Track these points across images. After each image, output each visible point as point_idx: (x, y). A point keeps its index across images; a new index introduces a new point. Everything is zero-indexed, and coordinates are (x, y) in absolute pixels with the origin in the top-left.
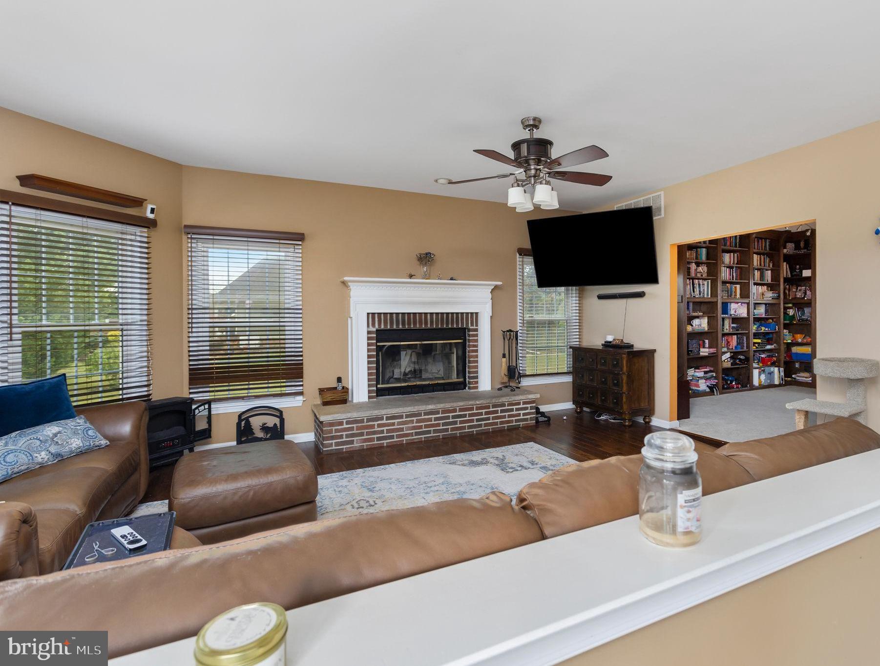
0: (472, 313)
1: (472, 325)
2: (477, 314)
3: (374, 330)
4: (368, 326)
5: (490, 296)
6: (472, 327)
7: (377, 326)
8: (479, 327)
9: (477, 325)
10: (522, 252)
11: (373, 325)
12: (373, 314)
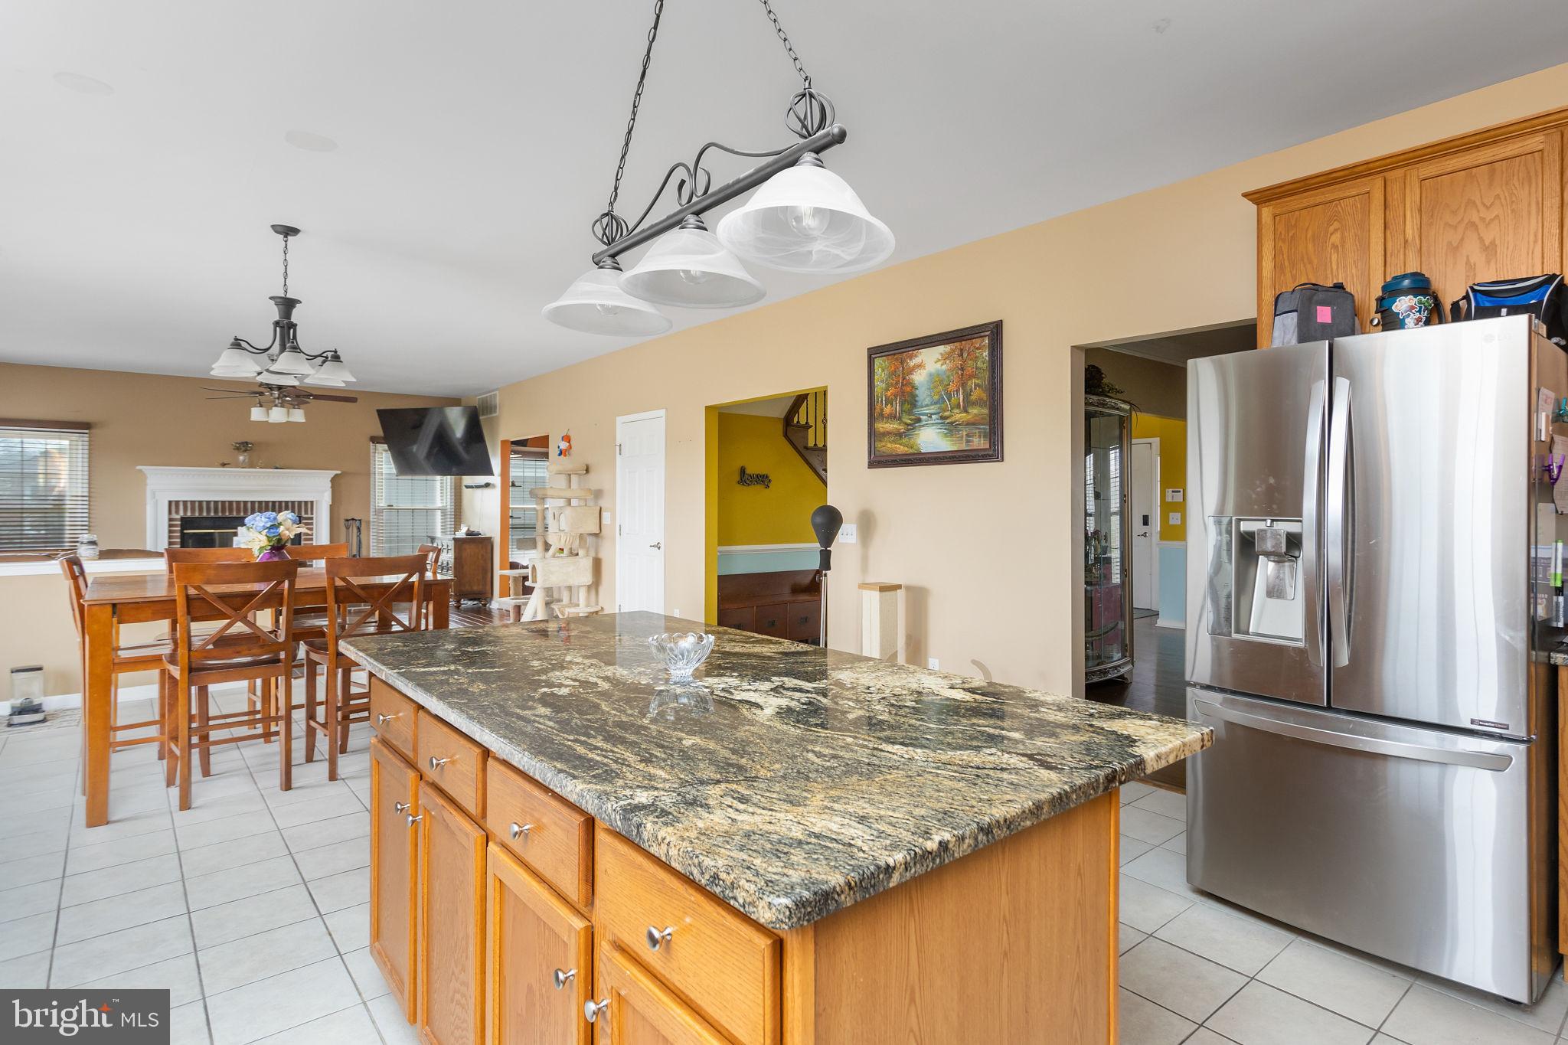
0: (306, 502)
1: (306, 513)
2: (312, 502)
3: (178, 517)
4: (170, 512)
5: (330, 485)
6: (306, 516)
7: (181, 513)
8: (314, 516)
9: (312, 514)
10: (374, 440)
11: (177, 512)
12: (177, 502)
